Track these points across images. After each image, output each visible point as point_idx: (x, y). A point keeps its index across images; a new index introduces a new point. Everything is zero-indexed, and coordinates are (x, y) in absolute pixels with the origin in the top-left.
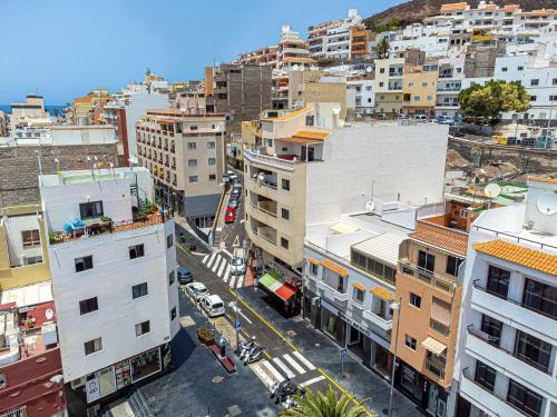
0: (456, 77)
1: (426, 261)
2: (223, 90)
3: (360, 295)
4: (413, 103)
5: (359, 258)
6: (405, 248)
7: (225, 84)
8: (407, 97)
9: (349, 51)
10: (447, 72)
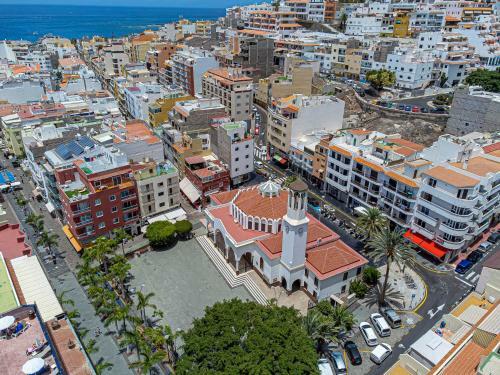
0: (370, 60)
1: (322, 150)
2: (245, 55)
3: (306, 160)
4: (349, 71)
5: (306, 149)
6: (317, 147)
7: (247, 51)
8: (347, 67)
9: (323, 16)
10: (366, 57)
